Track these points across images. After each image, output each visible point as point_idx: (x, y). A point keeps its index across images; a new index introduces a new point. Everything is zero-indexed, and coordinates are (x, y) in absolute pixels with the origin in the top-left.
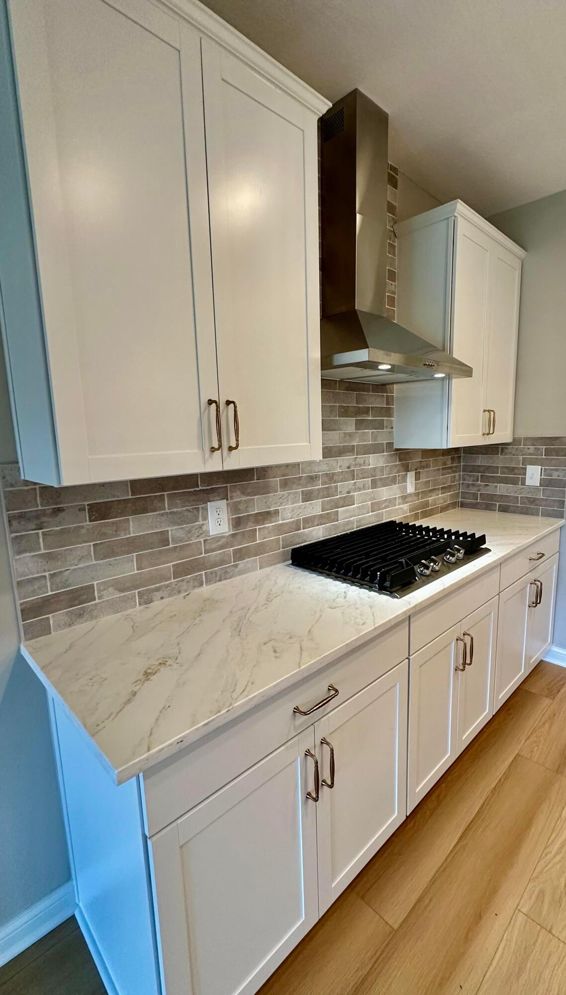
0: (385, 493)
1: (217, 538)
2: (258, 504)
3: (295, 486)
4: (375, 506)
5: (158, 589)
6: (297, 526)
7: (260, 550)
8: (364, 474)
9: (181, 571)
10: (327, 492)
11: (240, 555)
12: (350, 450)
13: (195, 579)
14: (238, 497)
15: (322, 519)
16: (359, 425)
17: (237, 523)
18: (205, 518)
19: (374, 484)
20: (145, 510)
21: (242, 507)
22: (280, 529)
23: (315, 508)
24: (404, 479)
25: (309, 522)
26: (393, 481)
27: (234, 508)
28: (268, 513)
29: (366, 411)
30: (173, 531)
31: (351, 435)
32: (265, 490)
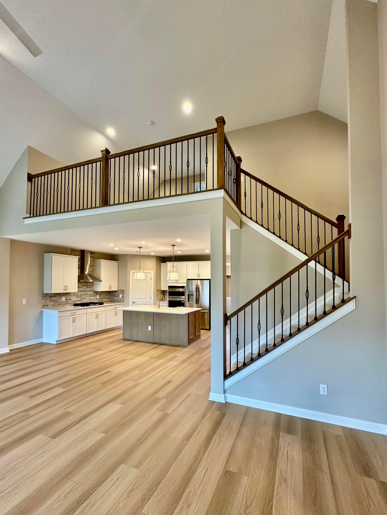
0: (92, 298)
1: (63, 301)
2: (69, 298)
3: (74, 296)
4: (90, 300)
5: (55, 306)
6: (75, 301)
7: (69, 304)
8: (88, 295)
9: (58, 305)
10: (81, 297)
11: (66, 304)
12: (85, 291)
13: (60, 306)
14: (66, 296)
15: (79, 301)
16: (87, 287)
17: (66, 300)
18: (62, 299)
19: (90, 296)
20: (55, 297)
22: (72, 301)
23: (78, 299)
24: (96, 296)
25: (77, 301)
26: (94, 296)
27: (66, 298)
28: (71, 299)
29: (88, 285)
30: (58, 300)
31: (85, 289)
32: (70, 296)
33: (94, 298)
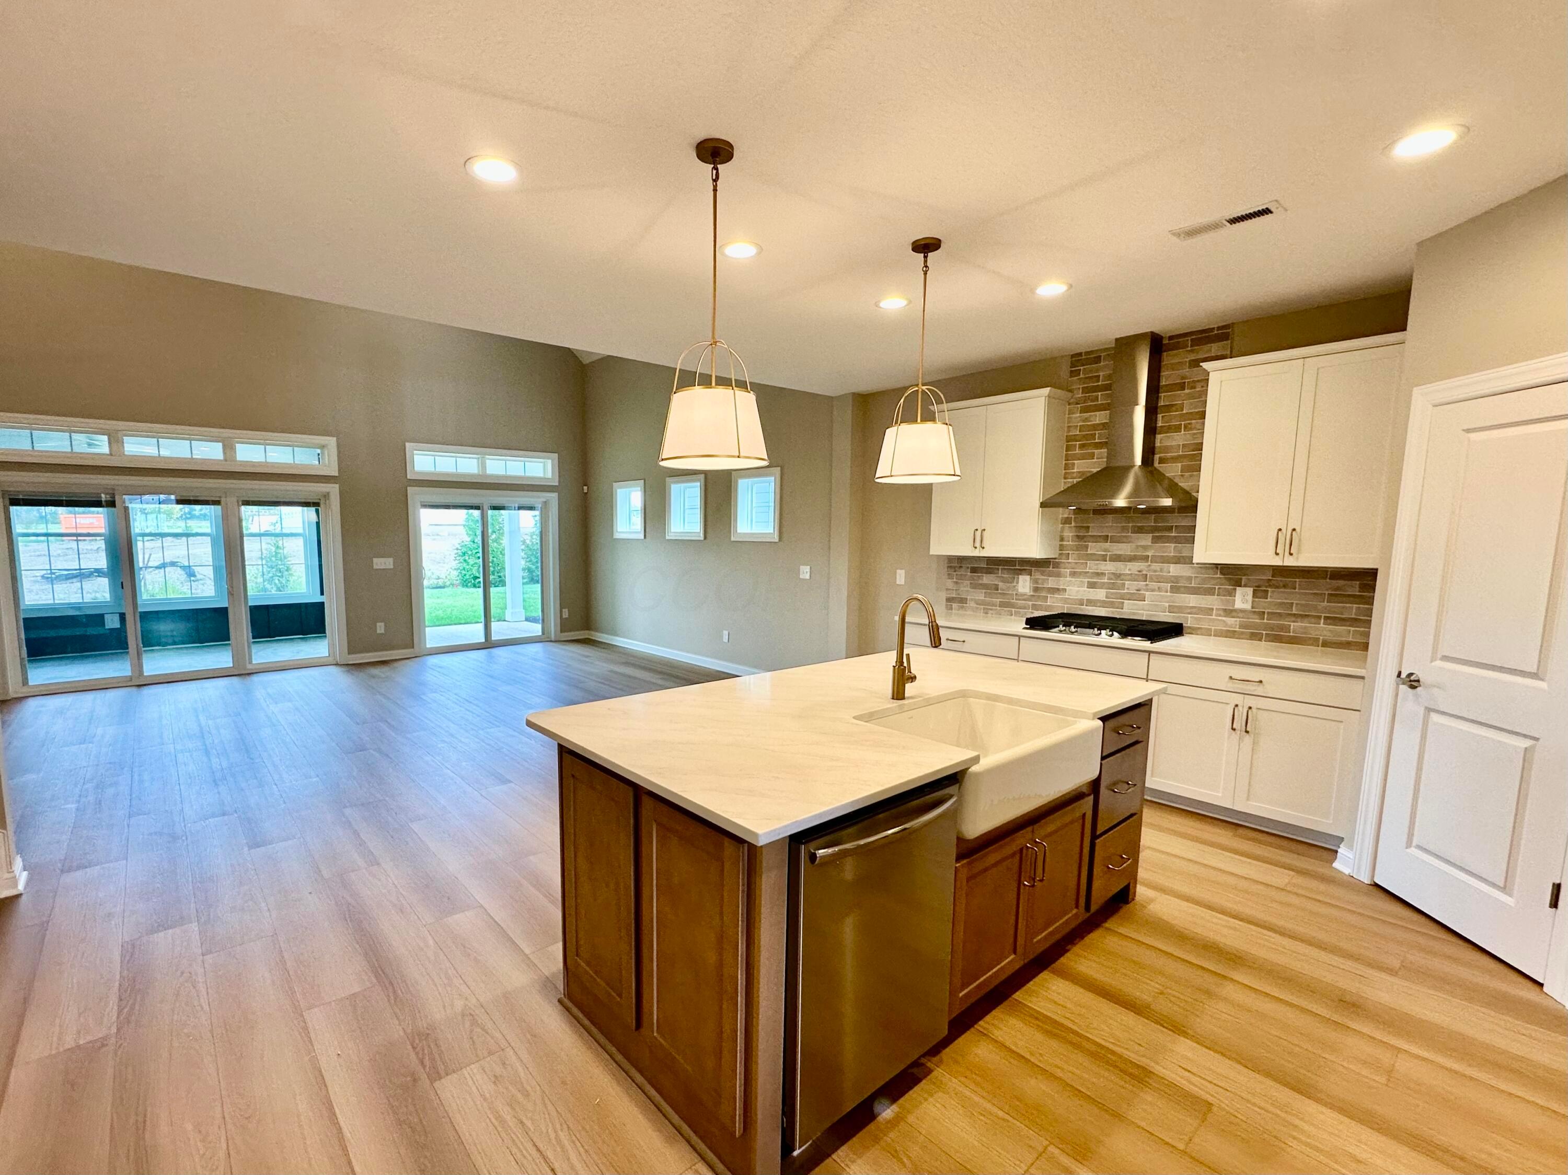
1: (1022, 594)
2: (1051, 583)
3: (1081, 577)
5: (991, 610)
6: (1081, 603)
9: (1002, 605)
10: (1112, 586)
11: (1036, 607)
13: (1009, 611)
14: (1038, 576)
15: (1104, 604)
16: (1156, 540)
17: (1036, 589)
18: (1017, 583)
20: (990, 573)
21: (1040, 582)
22: (1066, 601)
23: (1100, 594)
24: (1232, 593)
25: (1090, 602)
26: (1210, 592)
27: (1036, 581)
28: (1058, 589)
30: (1001, 585)
31: (1145, 548)
32: (1059, 575)
33: (1213, 602)
